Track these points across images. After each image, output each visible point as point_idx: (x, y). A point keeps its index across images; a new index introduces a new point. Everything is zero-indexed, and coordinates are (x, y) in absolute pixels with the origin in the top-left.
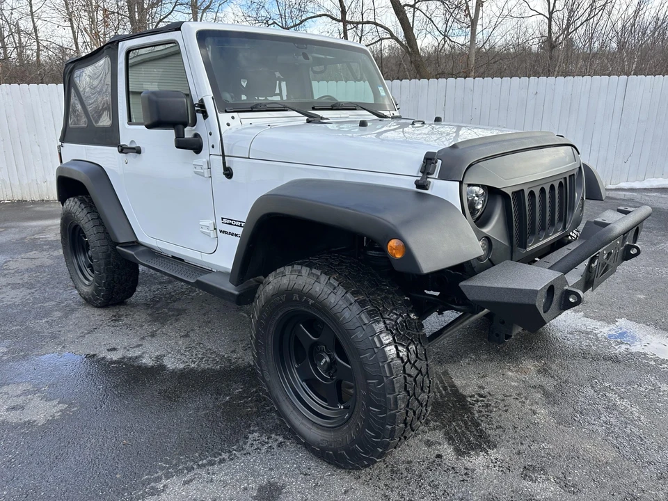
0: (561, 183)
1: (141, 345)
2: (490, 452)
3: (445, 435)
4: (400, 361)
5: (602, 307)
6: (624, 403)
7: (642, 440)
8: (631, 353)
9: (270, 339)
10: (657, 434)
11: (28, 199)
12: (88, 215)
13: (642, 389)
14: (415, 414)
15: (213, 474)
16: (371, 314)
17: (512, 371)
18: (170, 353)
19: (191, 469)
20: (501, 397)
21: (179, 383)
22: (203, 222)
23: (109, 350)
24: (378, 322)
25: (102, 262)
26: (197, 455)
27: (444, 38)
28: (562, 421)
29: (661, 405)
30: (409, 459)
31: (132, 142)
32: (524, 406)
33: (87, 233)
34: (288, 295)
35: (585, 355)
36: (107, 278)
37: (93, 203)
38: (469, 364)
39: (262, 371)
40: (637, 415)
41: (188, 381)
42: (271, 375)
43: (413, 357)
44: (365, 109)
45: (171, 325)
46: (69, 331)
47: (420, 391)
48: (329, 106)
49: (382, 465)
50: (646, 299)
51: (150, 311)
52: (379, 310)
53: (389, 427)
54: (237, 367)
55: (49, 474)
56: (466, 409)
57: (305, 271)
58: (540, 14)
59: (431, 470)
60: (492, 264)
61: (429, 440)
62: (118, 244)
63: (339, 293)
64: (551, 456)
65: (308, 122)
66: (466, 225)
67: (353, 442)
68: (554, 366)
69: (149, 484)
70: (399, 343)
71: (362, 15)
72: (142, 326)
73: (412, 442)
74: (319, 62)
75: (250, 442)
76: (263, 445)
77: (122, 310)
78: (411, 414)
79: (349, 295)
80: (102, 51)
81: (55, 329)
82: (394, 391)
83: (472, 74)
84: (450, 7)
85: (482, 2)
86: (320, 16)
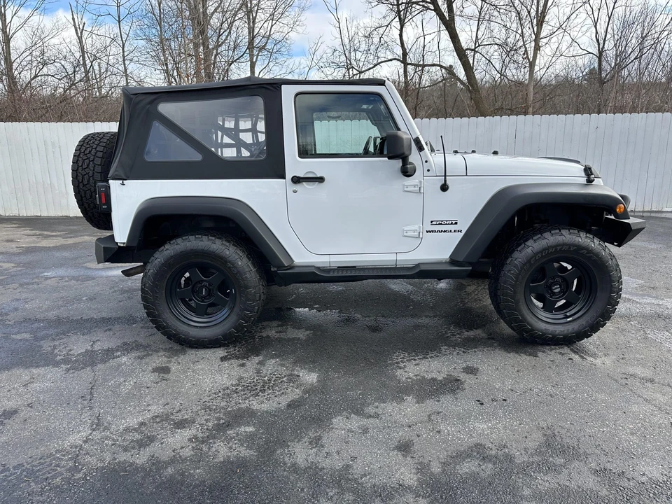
15: (430, 362)
26: (414, 354)
27: (500, 77)
58: (590, 53)
71: (423, 57)
75: (443, 350)
76: (453, 352)
83: (531, 109)
84: (508, 50)
85: (540, 47)
86: (391, 60)
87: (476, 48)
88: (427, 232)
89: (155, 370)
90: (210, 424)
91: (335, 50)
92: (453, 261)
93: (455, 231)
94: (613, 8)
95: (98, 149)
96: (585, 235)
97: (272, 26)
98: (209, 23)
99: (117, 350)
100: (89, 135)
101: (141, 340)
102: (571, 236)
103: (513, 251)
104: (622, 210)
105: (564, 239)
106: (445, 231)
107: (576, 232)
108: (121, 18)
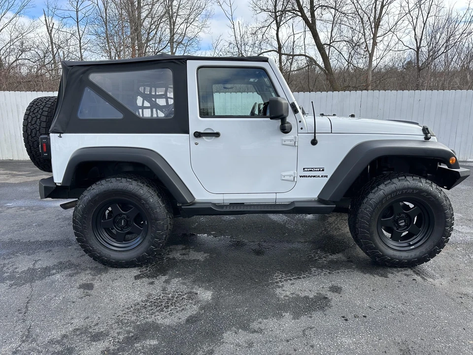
27: (348, 65)
58: (411, 48)
71: (293, 49)
84: (354, 45)
85: (377, 43)
86: (270, 51)
87: (331, 43)
88: (300, 177)
89: (81, 287)
90: (121, 337)
91: (230, 43)
92: (320, 200)
93: (322, 176)
94: (427, 18)
95: (44, 109)
96: (425, 181)
97: (187, 28)
98: (141, 25)
99: (53, 269)
100: (37, 99)
101: (74, 260)
102: (414, 182)
103: (369, 193)
104: (454, 161)
105: (409, 184)
106: (314, 176)
107: (418, 178)
108: (79, 20)
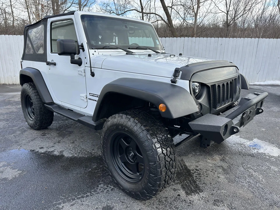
0: (231, 82)
1: (54, 146)
2: (200, 193)
3: (181, 186)
4: (163, 155)
5: (247, 134)
6: (256, 174)
7: (263, 189)
8: (259, 153)
9: (109, 145)
10: (269, 187)
11: (7, 83)
12: (33, 91)
13: (263, 168)
14: (169, 177)
15: (83, 202)
16: (151, 135)
17: (210, 160)
18: (66, 150)
19: (74, 199)
20: (205, 171)
21: (70, 163)
22: (81, 95)
23: (40, 148)
24: (155, 138)
25: (38, 111)
26: (77, 193)
27: (184, 21)
28: (230, 181)
29: (271, 175)
30: (166, 196)
31: (52, 60)
32: (215, 175)
33: (32, 98)
34: (117, 126)
35: (240, 153)
36: (40, 118)
37: (35, 86)
38: (192, 156)
39: (105, 158)
40: (261, 179)
41: (74, 162)
42: (109, 160)
43: (169, 153)
44: (150, 49)
45: (67, 138)
46: (23, 140)
47: (171, 168)
48: (135, 47)
49: (155, 199)
50: (265, 130)
51: (58, 132)
52: (155, 133)
53: (158, 183)
54: (94, 156)
55: (13, 201)
56: (190, 175)
57: (124, 116)
58: (223, 12)
59: (175, 201)
60: (202, 115)
61: (175, 189)
62: (45, 103)
63: (138, 126)
64: (225, 196)
65: (127, 54)
66: (192, 99)
67: (143, 189)
68: (227, 158)
69: (56, 205)
70: (163, 147)
71: (150, 10)
72: (54, 138)
73: (167, 189)
74: (131, 29)
75: (99, 188)
76: (105, 190)
77: (46, 131)
78: (167, 177)
79: (142, 127)
80: (40, 22)
81: (17, 139)
82: (161, 167)
83: (195, 36)
87: (172, 6)
